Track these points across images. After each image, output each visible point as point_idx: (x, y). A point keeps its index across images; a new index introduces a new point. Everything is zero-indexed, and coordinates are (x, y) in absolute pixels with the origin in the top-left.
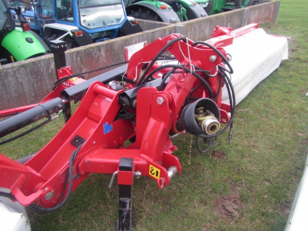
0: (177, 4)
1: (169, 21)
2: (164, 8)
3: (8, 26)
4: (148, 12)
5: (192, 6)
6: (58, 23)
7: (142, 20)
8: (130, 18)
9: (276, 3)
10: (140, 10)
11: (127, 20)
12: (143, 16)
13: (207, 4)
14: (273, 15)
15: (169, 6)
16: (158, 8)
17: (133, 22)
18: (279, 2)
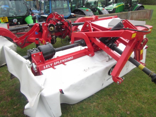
0: (96, 9)
1: (88, 15)
2: (88, 11)
3: (27, 14)
4: (81, 12)
5: (102, 10)
6: (45, 15)
7: (78, 15)
8: (72, 14)
9: (151, 10)
10: (78, 11)
11: (71, 15)
12: (79, 13)
13: (112, 10)
14: (149, 16)
15: (90, 10)
16: (85, 10)
17: (73, 15)
18: (153, 10)
